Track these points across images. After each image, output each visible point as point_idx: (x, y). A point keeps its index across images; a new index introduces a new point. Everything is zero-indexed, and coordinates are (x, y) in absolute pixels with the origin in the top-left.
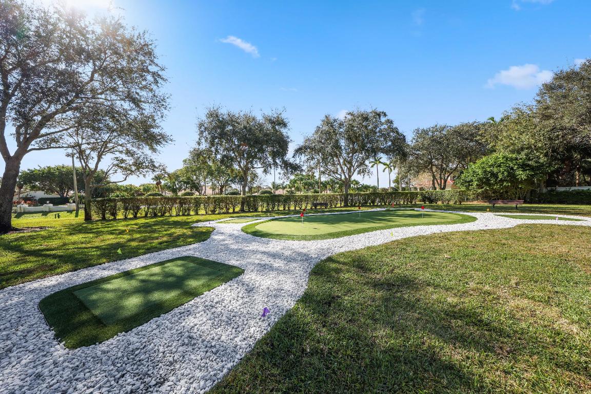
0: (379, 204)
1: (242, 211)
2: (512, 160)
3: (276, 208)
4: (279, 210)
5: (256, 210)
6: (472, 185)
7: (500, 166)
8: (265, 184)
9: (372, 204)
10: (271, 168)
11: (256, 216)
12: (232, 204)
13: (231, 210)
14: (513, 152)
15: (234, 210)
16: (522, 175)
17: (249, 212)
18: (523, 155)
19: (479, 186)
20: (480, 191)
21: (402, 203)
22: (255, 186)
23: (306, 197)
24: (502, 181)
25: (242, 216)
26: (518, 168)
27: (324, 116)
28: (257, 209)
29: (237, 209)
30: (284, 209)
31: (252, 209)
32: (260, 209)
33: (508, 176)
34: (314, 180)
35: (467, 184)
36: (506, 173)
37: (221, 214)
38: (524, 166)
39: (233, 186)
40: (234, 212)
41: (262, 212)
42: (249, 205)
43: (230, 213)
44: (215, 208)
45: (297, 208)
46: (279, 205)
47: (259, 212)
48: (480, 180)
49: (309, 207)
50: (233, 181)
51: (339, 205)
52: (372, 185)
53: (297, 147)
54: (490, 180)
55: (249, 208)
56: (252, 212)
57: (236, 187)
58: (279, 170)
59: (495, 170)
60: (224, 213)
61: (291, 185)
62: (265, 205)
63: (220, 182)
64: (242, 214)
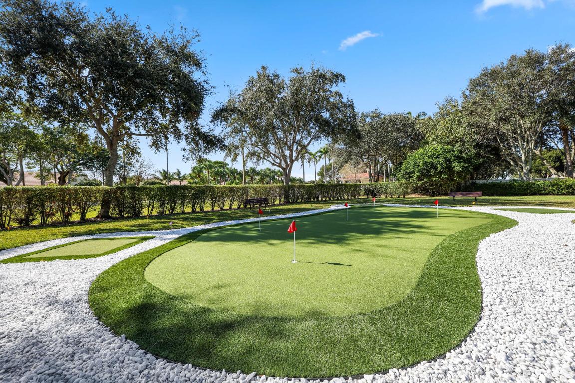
0: (324, 199)
1: (105, 216)
2: (449, 152)
3: (178, 210)
4: (183, 213)
5: (137, 215)
6: (412, 177)
7: (438, 157)
8: (150, 171)
9: (316, 200)
10: (167, 138)
11: (140, 228)
12: (79, 205)
13: (76, 217)
14: (448, 143)
15: (83, 215)
16: (457, 167)
17: (121, 218)
18: (457, 147)
19: (419, 179)
20: (420, 183)
21: (346, 198)
22: (131, 174)
23: (232, 190)
24: (441, 173)
25: (101, 231)
26: (454, 160)
27: (260, 67)
28: (139, 212)
29: (91, 214)
30: (194, 211)
31: (128, 212)
32: (145, 212)
33: (446, 168)
34: (227, 169)
35: (407, 176)
36: (444, 165)
37: (48, 226)
38: (459, 158)
39: (88, 173)
40: (84, 221)
41: (150, 217)
42: (120, 205)
43: (73, 224)
44: (30, 213)
45: (216, 209)
46: (183, 204)
47: (144, 218)
48: (421, 171)
49: (235, 206)
50: (88, 165)
51: (277, 202)
52: (298, 178)
53: (219, 106)
54: (430, 172)
55: (121, 212)
56: (129, 218)
57: (94, 175)
58: (184, 143)
59: (435, 161)
60: (55, 225)
61: (194, 175)
62: (157, 204)
63: (59, 167)
64: (103, 226)
